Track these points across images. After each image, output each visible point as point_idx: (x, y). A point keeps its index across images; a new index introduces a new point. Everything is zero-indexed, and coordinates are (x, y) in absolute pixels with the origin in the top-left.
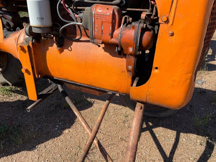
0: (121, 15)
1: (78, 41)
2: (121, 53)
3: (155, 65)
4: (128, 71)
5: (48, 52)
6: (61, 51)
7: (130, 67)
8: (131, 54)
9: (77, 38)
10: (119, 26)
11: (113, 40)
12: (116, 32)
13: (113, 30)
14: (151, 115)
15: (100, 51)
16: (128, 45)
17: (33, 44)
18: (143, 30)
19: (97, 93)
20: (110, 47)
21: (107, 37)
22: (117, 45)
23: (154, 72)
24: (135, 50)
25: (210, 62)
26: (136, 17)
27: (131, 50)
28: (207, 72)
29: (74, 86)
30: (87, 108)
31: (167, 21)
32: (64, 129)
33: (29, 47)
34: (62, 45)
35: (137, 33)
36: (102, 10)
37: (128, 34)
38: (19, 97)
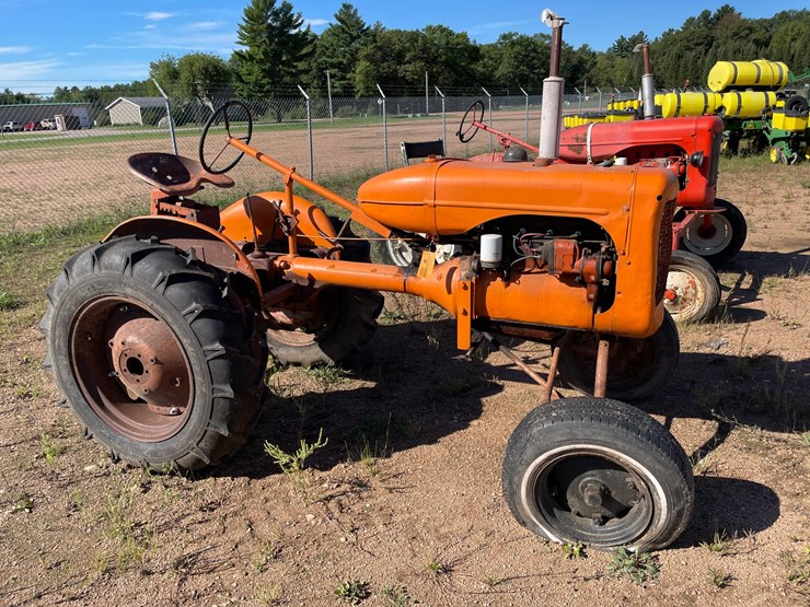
0: (581, 247)
1: (529, 273)
2: (583, 283)
3: (617, 290)
4: (589, 300)
5: (489, 288)
6: (507, 285)
7: (592, 296)
8: (593, 282)
9: (526, 270)
10: (580, 257)
11: (574, 270)
12: (577, 263)
13: (574, 261)
15: (552, 283)
16: (590, 274)
17: (476, 280)
18: (604, 261)
20: (568, 278)
21: (568, 268)
22: (577, 274)
23: (617, 296)
24: (597, 278)
25: (743, 305)
26: (596, 248)
27: (593, 278)
28: (732, 326)
29: (515, 329)
30: (495, 393)
31: (624, 254)
32: (472, 420)
33: (472, 283)
34: (508, 280)
35: (598, 264)
36: (564, 245)
37: (589, 264)
38: (357, 384)
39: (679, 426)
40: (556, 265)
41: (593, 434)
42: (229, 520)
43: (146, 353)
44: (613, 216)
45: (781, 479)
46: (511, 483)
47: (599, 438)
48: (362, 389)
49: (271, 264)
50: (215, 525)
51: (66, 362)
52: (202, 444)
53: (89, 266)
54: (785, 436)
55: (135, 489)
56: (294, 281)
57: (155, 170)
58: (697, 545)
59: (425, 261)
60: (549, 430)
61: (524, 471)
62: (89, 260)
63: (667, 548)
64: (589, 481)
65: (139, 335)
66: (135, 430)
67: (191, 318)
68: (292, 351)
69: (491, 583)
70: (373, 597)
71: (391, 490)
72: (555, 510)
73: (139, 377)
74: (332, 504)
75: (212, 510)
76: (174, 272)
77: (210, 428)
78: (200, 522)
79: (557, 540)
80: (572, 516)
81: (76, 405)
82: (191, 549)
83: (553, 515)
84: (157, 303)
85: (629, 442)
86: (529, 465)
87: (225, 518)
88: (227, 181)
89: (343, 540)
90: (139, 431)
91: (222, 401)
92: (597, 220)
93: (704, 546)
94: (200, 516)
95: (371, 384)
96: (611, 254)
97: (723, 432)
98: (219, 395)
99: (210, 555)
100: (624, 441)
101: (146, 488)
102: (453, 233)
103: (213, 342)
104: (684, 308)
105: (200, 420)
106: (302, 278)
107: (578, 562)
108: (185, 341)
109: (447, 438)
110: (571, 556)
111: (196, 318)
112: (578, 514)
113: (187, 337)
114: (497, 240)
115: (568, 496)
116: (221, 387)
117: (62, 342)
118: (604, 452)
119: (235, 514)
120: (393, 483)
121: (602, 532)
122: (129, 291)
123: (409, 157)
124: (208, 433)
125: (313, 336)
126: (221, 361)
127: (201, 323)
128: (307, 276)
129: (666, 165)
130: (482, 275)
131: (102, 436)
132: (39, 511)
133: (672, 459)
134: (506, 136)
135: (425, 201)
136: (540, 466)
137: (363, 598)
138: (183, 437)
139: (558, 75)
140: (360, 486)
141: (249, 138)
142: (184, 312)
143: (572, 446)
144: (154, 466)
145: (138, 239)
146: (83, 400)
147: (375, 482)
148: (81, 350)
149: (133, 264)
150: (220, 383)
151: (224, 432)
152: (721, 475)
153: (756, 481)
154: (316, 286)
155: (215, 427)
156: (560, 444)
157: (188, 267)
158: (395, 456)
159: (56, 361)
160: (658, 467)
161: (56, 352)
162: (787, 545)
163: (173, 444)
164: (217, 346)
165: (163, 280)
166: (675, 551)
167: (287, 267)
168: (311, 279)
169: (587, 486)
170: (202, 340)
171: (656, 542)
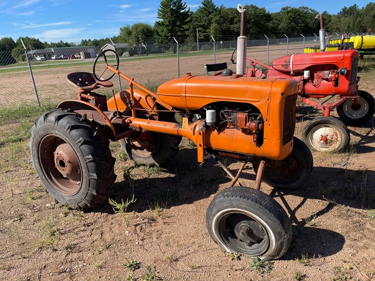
0: (249, 117)
1: (228, 128)
2: (250, 133)
3: (264, 137)
4: (254, 141)
5: (211, 134)
6: (219, 134)
7: (255, 140)
8: (254, 133)
10: (249, 121)
11: (246, 127)
12: (247, 124)
13: (246, 123)
14: (282, 186)
15: (239, 133)
16: (253, 130)
17: (205, 131)
18: (259, 124)
19: (238, 157)
20: (245, 131)
21: (243, 126)
22: (248, 130)
23: (265, 140)
24: (256, 131)
25: (366, 145)
26: (256, 117)
27: (254, 131)
29: (224, 153)
30: (226, 183)
31: (267, 120)
32: (211, 194)
33: (203, 132)
34: (220, 131)
35: (256, 125)
36: (241, 116)
37: (252, 125)
38: (167, 175)
39: (309, 203)
40: (238, 125)
41: (240, 204)
42: (94, 231)
43: (66, 158)
44: (262, 102)
45: (350, 232)
46: (208, 224)
47: (243, 206)
48: (168, 177)
49: (124, 121)
50: (88, 233)
51: (37, 161)
52: (87, 198)
53: (43, 121)
54: (361, 211)
55: (61, 215)
56: (134, 129)
57: (80, 79)
58: (294, 260)
59: (184, 122)
60: (222, 201)
61: (213, 219)
62: (43, 119)
63: (279, 259)
64: (243, 226)
65: (63, 151)
66: (63, 190)
67: (80, 144)
68: (142, 159)
69: (193, 268)
70: (141, 269)
71: (165, 223)
72: (229, 237)
73: (64, 168)
74: (138, 228)
75: (89, 226)
76: (73, 124)
77: (89, 191)
78: (82, 231)
79: (229, 251)
80: (238, 241)
81: (42, 179)
82: (75, 242)
83: (228, 240)
84: (67, 137)
85: (256, 209)
86: (214, 216)
87: (93, 230)
88: (110, 84)
89: (137, 243)
90: (65, 191)
91: (93, 180)
92: (255, 104)
93: (297, 261)
94: (83, 228)
95: (173, 175)
96: (261, 121)
97: (330, 207)
98: (92, 177)
99: (82, 245)
100: (254, 208)
101: (66, 215)
102: (195, 109)
103: (88, 155)
104: (331, 145)
105: (85, 188)
106: (137, 128)
107: (236, 262)
108: (78, 154)
109: (197, 202)
110: (233, 259)
111: (82, 144)
112: (241, 240)
113: (78, 152)
114: (213, 113)
115: (235, 232)
116: (92, 174)
117: (35, 152)
118: (246, 213)
119: (98, 228)
120: (167, 220)
121: (250, 249)
122: (57, 132)
123: (208, 71)
124: (89, 194)
125: (150, 153)
126: (92, 163)
127: (84, 147)
128: (138, 127)
129: (328, 75)
130: (208, 129)
131: (51, 192)
132: (24, 221)
133: (276, 218)
134: (254, 61)
135: (181, 95)
136: (219, 217)
137: (136, 269)
138: (79, 194)
139: (244, 35)
140: (152, 220)
141: (118, 65)
142: (77, 142)
143: (231, 209)
144: (70, 206)
145: (62, 110)
146: (44, 177)
147: (159, 220)
148: (43, 156)
149: (58, 121)
150: (92, 172)
151: (95, 194)
152: (321, 227)
153: (337, 231)
154: (143, 131)
155: (91, 191)
156: (227, 207)
157: (80, 122)
158: (172, 208)
159: (34, 160)
160: (270, 221)
161: (34, 156)
162: (340, 264)
163: (76, 197)
164: (90, 156)
165: (69, 128)
166: (283, 261)
167: (131, 122)
168: (140, 128)
169: (241, 228)
170: (84, 154)
171: (273, 256)
